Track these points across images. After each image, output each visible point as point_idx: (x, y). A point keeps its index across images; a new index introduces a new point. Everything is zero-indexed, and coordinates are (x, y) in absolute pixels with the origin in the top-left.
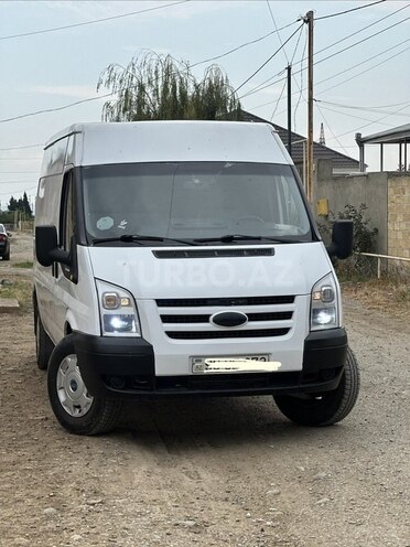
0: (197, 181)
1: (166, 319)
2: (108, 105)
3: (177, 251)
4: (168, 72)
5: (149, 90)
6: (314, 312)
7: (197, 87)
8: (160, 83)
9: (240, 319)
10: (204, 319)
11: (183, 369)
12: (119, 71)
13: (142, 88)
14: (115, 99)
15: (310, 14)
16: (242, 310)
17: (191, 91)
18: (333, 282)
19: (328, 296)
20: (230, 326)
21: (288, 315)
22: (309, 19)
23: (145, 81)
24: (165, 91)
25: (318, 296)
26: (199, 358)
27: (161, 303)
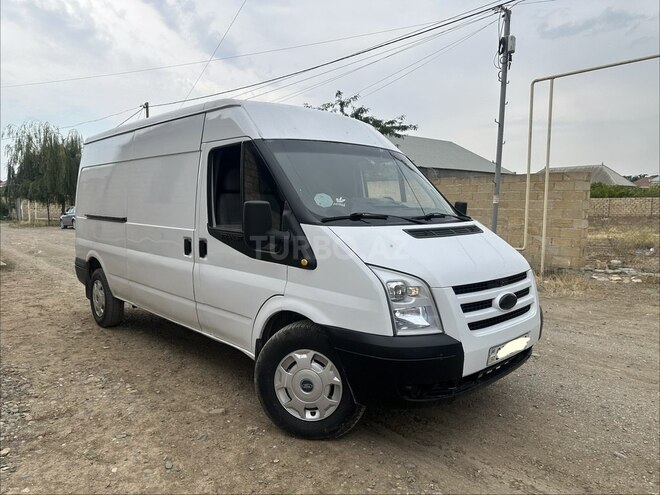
2: (8, 146)
4: (47, 131)
5: (34, 140)
7: (63, 140)
8: (42, 136)
12: (15, 129)
13: (30, 139)
14: (13, 144)
15: (147, 104)
17: (60, 142)
22: (146, 106)
23: (32, 135)
24: (45, 141)
26: (494, 349)
27: (459, 290)
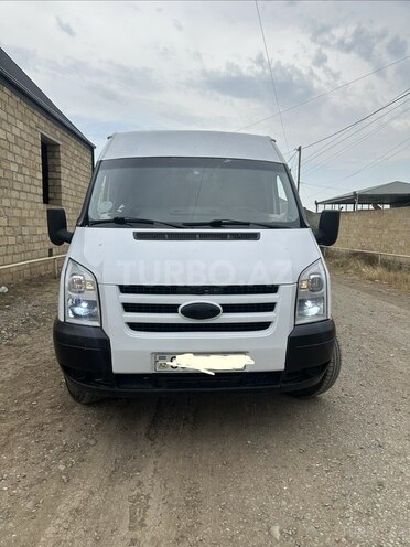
0: (197, 173)
1: (128, 308)
3: (157, 233)
6: (299, 303)
9: (213, 311)
10: (172, 309)
11: (144, 367)
16: (216, 300)
18: (322, 270)
19: (316, 285)
20: (201, 319)
21: (270, 307)
25: (304, 285)
26: (162, 355)
27: (124, 289)
